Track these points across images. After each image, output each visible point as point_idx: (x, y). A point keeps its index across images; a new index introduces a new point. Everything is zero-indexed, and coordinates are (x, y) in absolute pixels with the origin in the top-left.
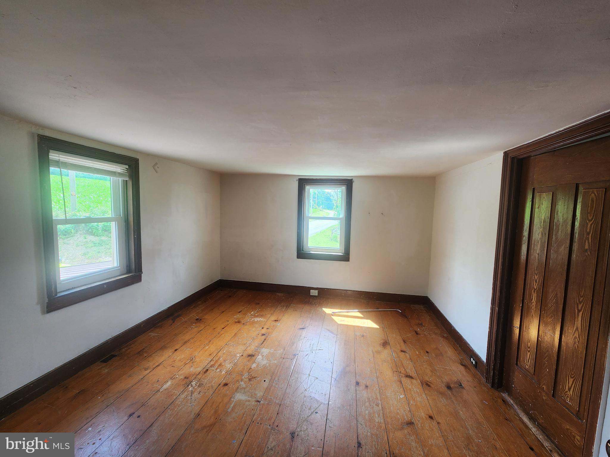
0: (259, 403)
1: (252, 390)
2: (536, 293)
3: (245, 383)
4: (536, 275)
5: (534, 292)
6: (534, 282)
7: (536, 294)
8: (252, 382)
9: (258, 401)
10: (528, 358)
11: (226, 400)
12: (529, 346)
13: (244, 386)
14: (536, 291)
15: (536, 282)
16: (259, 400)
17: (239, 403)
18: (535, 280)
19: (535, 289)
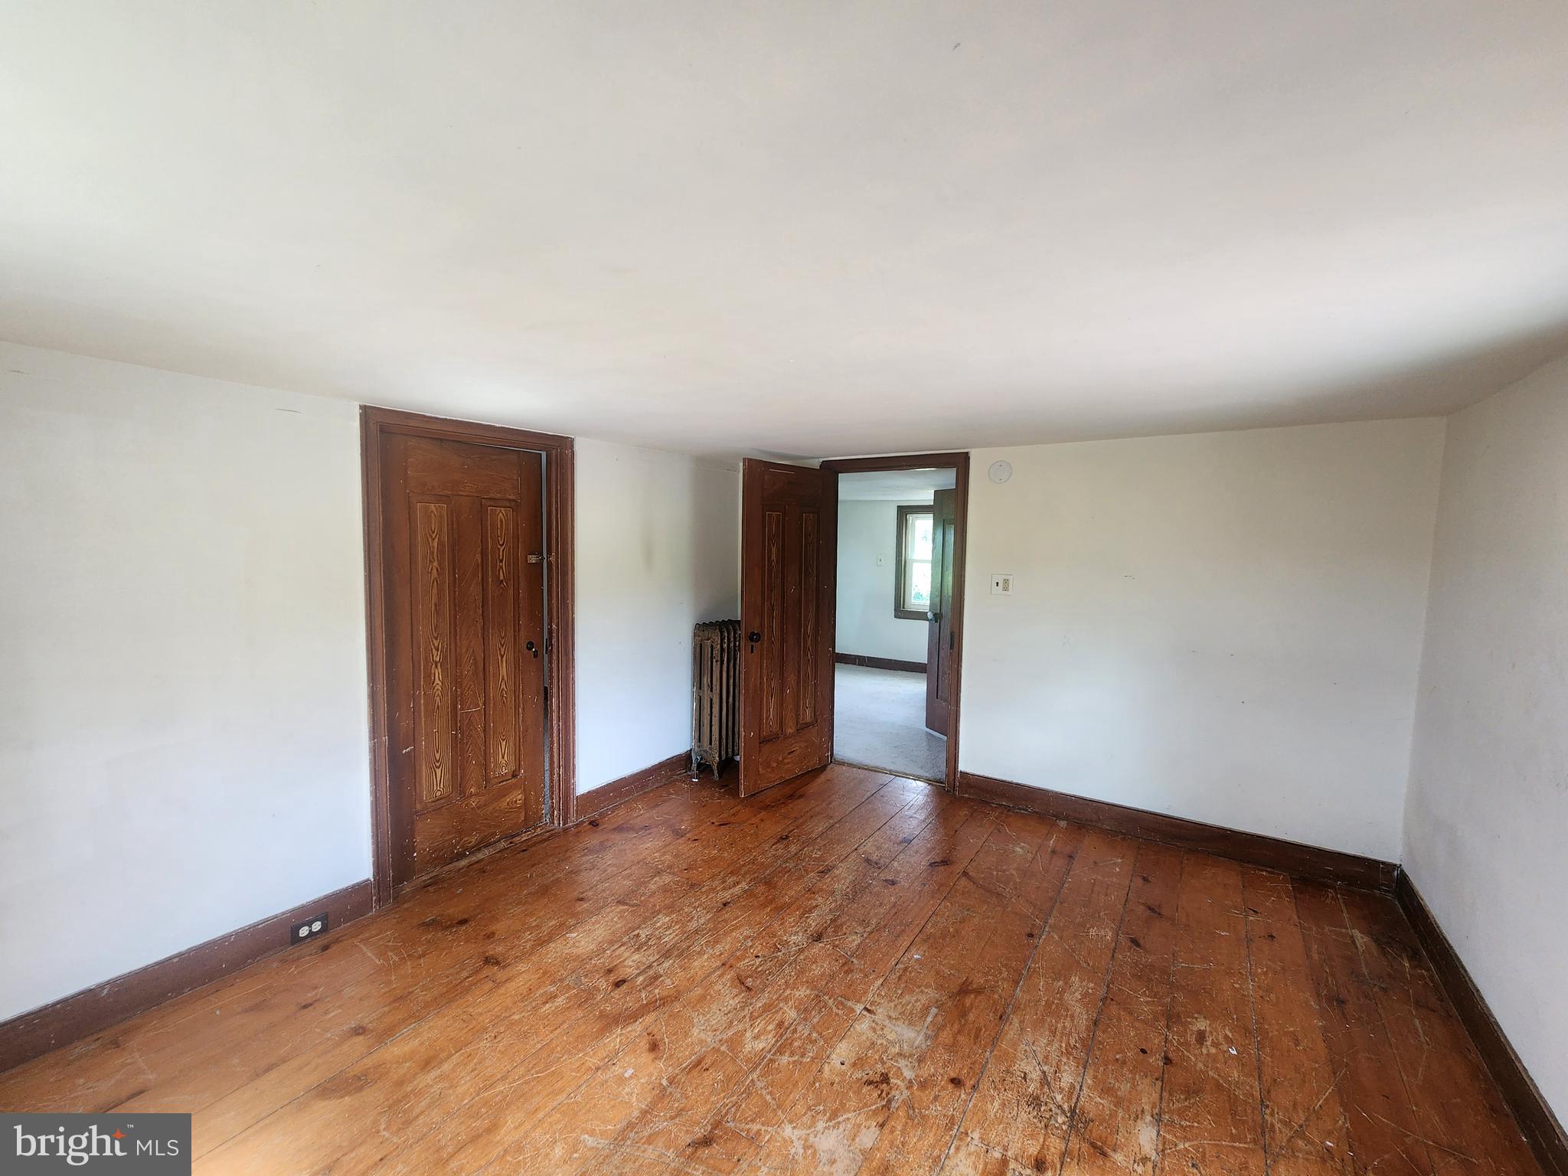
0: (867, 1006)
1: (882, 1044)
2: (439, 667)
3: (899, 1073)
4: (436, 639)
5: (436, 666)
6: (434, 650)
7: (440, 670)
8: (879, 1068)
9: (869, 1011)
10: (438, 780)
11: (946, 1036)
12: (438, 759)
13: (902, 1063)
14: (439, 664)
15: (438, 650)
16: (865, 1013)
17: (911, 1018)
18: (435, 648)
19: (436, 663)
